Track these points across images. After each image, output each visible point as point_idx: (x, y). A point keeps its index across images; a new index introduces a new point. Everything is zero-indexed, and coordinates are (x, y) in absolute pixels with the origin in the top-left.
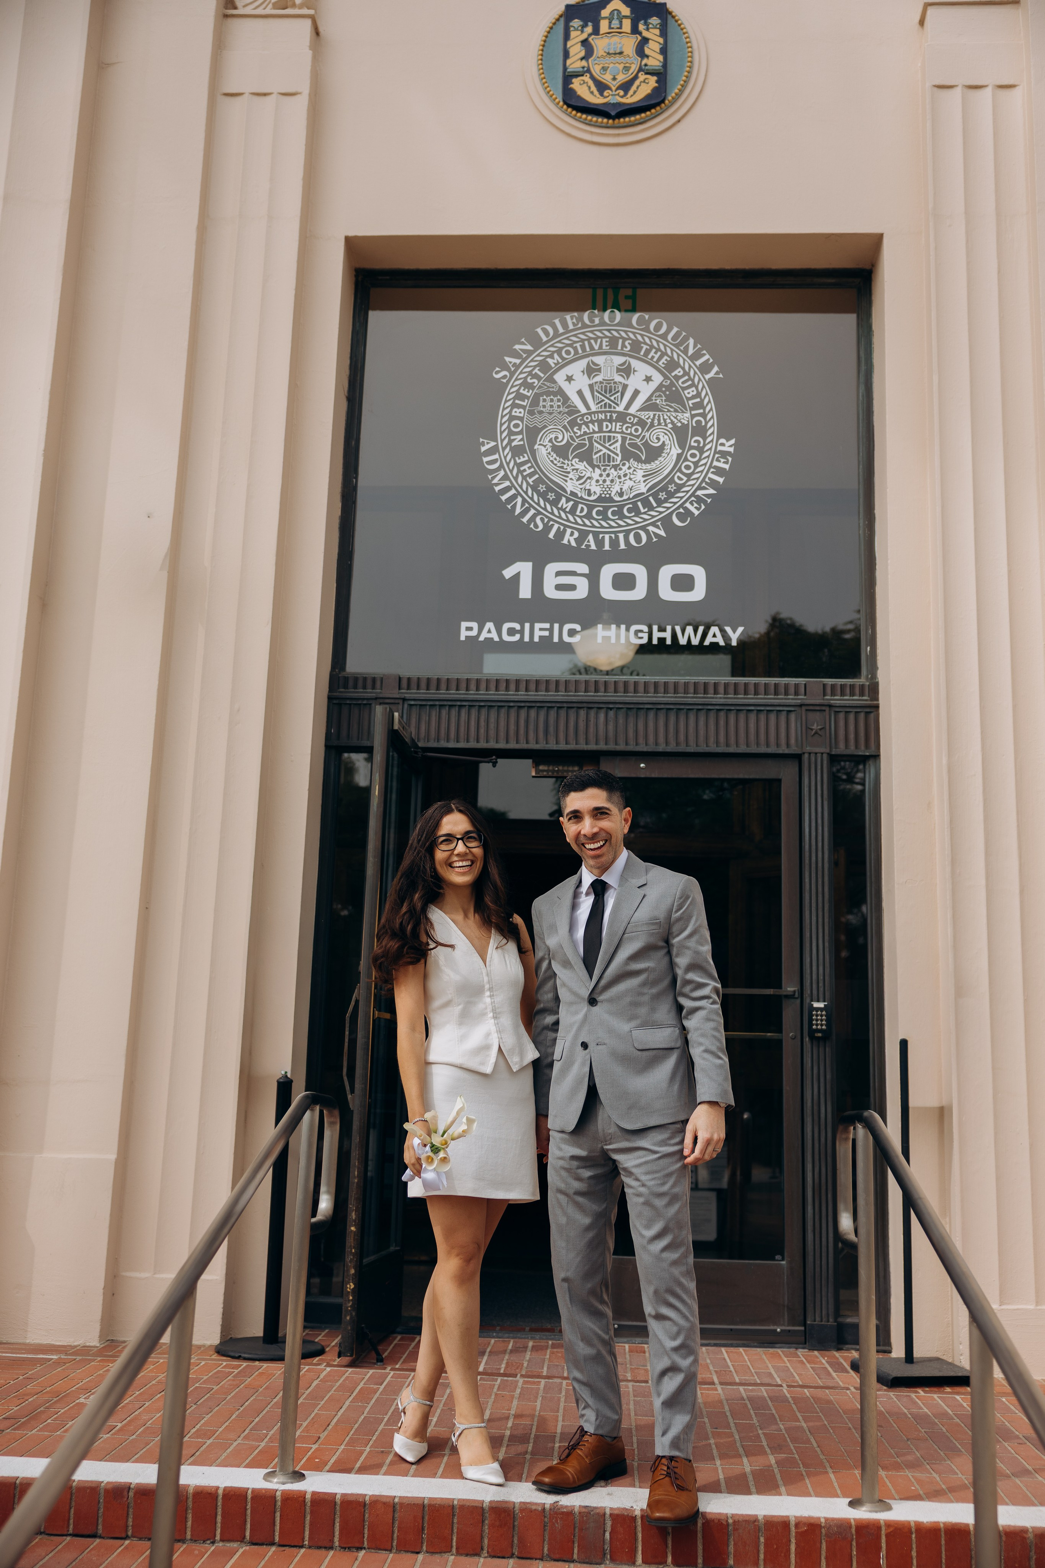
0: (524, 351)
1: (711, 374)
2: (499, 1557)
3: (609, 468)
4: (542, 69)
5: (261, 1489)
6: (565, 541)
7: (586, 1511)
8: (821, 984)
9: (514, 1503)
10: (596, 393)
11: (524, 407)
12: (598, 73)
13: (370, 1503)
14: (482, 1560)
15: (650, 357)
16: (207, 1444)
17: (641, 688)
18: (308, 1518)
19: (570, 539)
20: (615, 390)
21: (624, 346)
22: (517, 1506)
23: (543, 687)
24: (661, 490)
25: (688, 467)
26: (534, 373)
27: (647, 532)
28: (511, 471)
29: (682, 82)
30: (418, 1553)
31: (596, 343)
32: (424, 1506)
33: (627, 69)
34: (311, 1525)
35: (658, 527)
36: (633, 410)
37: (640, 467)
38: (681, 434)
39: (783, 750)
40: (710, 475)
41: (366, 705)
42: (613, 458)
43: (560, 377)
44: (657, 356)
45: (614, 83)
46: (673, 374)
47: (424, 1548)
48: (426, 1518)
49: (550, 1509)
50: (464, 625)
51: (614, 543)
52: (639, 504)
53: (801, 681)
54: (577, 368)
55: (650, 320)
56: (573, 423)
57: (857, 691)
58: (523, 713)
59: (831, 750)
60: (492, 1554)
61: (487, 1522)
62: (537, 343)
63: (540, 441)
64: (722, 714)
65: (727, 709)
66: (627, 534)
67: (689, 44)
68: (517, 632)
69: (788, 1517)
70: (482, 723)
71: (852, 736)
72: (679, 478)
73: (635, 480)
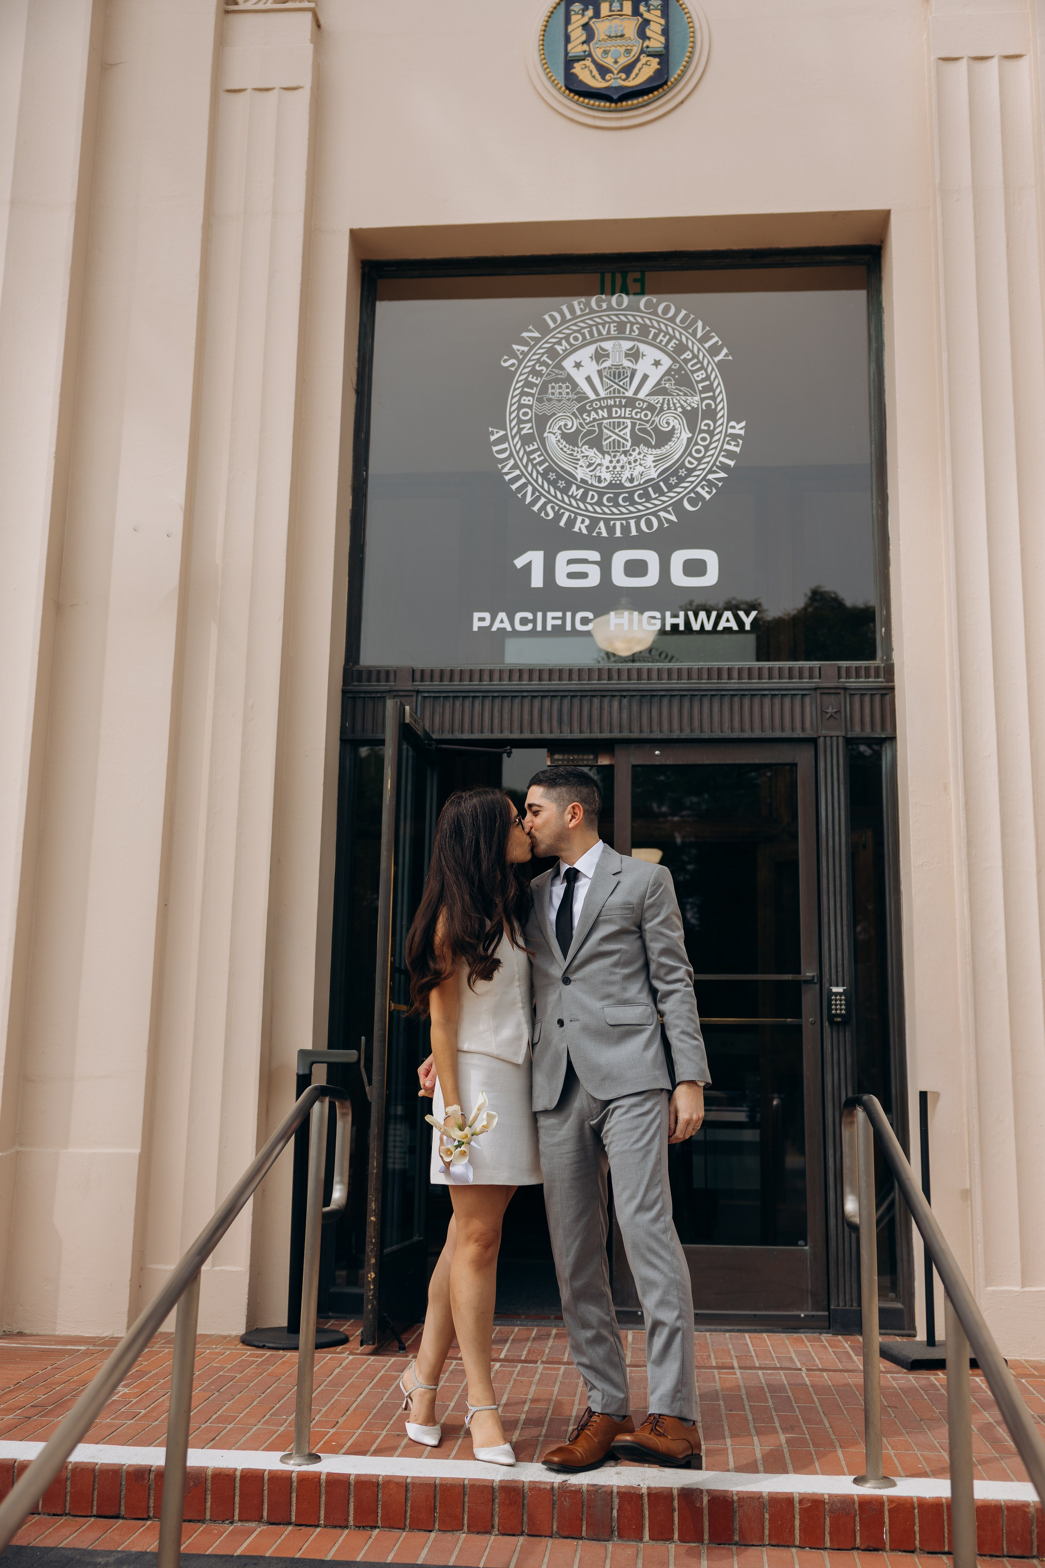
0: (532, 338)
1: (721, 357)
2: (509, 1535)
3: (619, 454)
4: (543, 54)
5: (278, 1471)
6: (576, 529)
7: (594, 1489)
8: (840, 969)
9: (524, 1482)
10: (605, 379)
11: (533, 395)
12: (600, 56)
13: (384, 1484)
14: (493, 1538)
15: (658, 341)
16: (227, 1429)
17: (655, 675)
18: (323, 1498)
19: (581, 526)
20: (624, 375)
21: (632, 330)
22: (526, 1485)
23: (556, 676)
24: (672, 475)
25: (698, 451)
26: (542, 360)
27: (658, 518)
28: (521, 460)
29: (684, 63)
30: (430, 1531)
31: (604, 328)
32: (435, 1486)
33: (628, 51)
34: (326, 1505)
35: (669, 512)
36: (642, 395)
37: (650, 452)
38: (691, 417)
39: (798, 734)
40: (721, 459)
41: (380, 698)
42: (623, 444)
43: (568, 364)
44: (665, 340)
45: (616, 66)
46: (682, 357)
47: (437, 1527)
48: (438, 1497)
49: (559, 1488)
50: (477, 615)
51: (626, 529)
52: (650, 489)
53: (816, 664)
54: (585, 354)
55: (658, 304)
57: (872, 673)
58: (537, 703)
59: (846, 733)
60: (503, 1532)
61: (497, 1501)
62: (545, 330)
63: (549, 428)
64: (736, 699)
65: (741, 694)
66: (638, 519)
67: (691, 25)
68: (529, 621)
69: (792, 1493)
70: (496, 714)
71: (867, 719)
72: (690, 463)
73: (645, 465)
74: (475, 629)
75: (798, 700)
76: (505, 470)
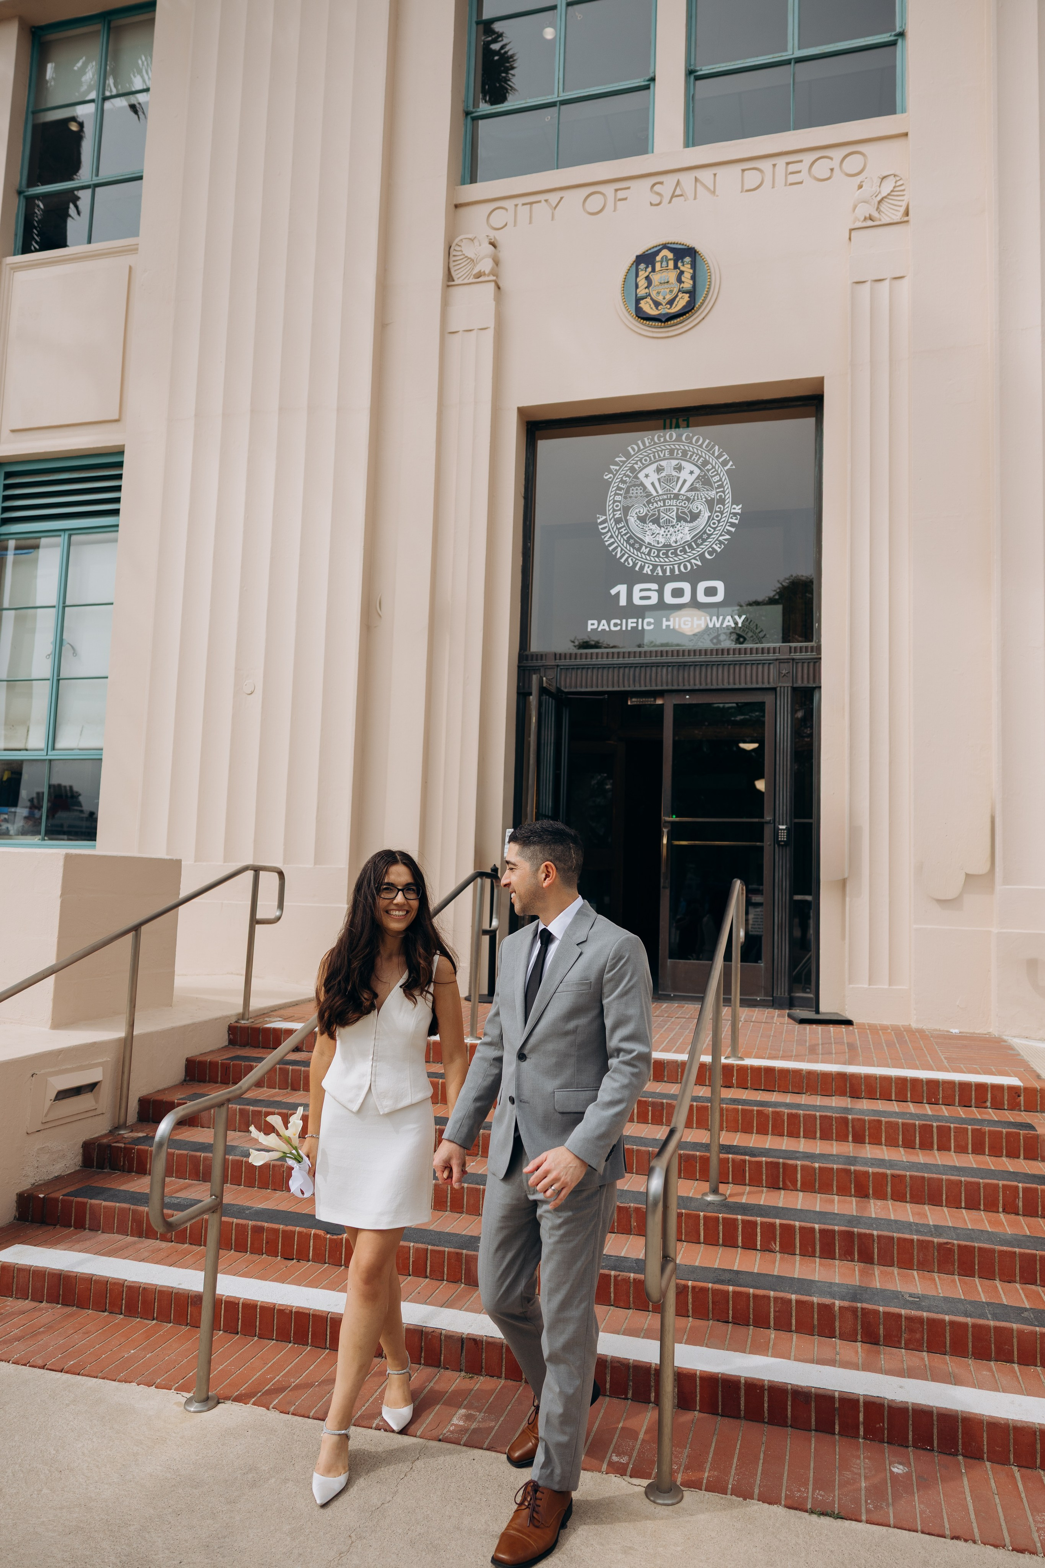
0: (621, 461)
1: (728, 467)
3: (669, 527)
4: (624, 296)
6: (645, 572)
10: (662, 483)
11: (621, 495)
12: (655, 296)
15: (693, 459)
19: (647, 570)
20: (673, 480)
21: (677, 454)
24: (699, 538)
25: (714, 524)
26: (627, 474)
27: (691, 563)
28: (615, 533)
29: (704, 295)
31: (663, 452)
33: (671, 292)
35: (697, 560)
36: (682, 492)
37: (687, 525)
38: (710, 504)
39: (766, 685)
40: (727, 527)
41: (532, 670)
42: (672, 521)
43: (641, 476)
44: (697, 458)
45: (664, 301)
46: (706, 468)
50: (590, 622)
51: (672, 571)
52: (686, 547)
53: (777, 645)
54: (651, 469)
55: (693, 437)
57: (809, 650)
59: (793, 685)
62: (628, 456)
63: (631, 514)
65: (732, 663)
66: (679, 564)
67: (708, 269)
68: (619, 625)
70: (600, 677)
71: (805, 676)
72: (709, 530)
73: (684, 533)
75: (766, 666)
76: (606, 539)
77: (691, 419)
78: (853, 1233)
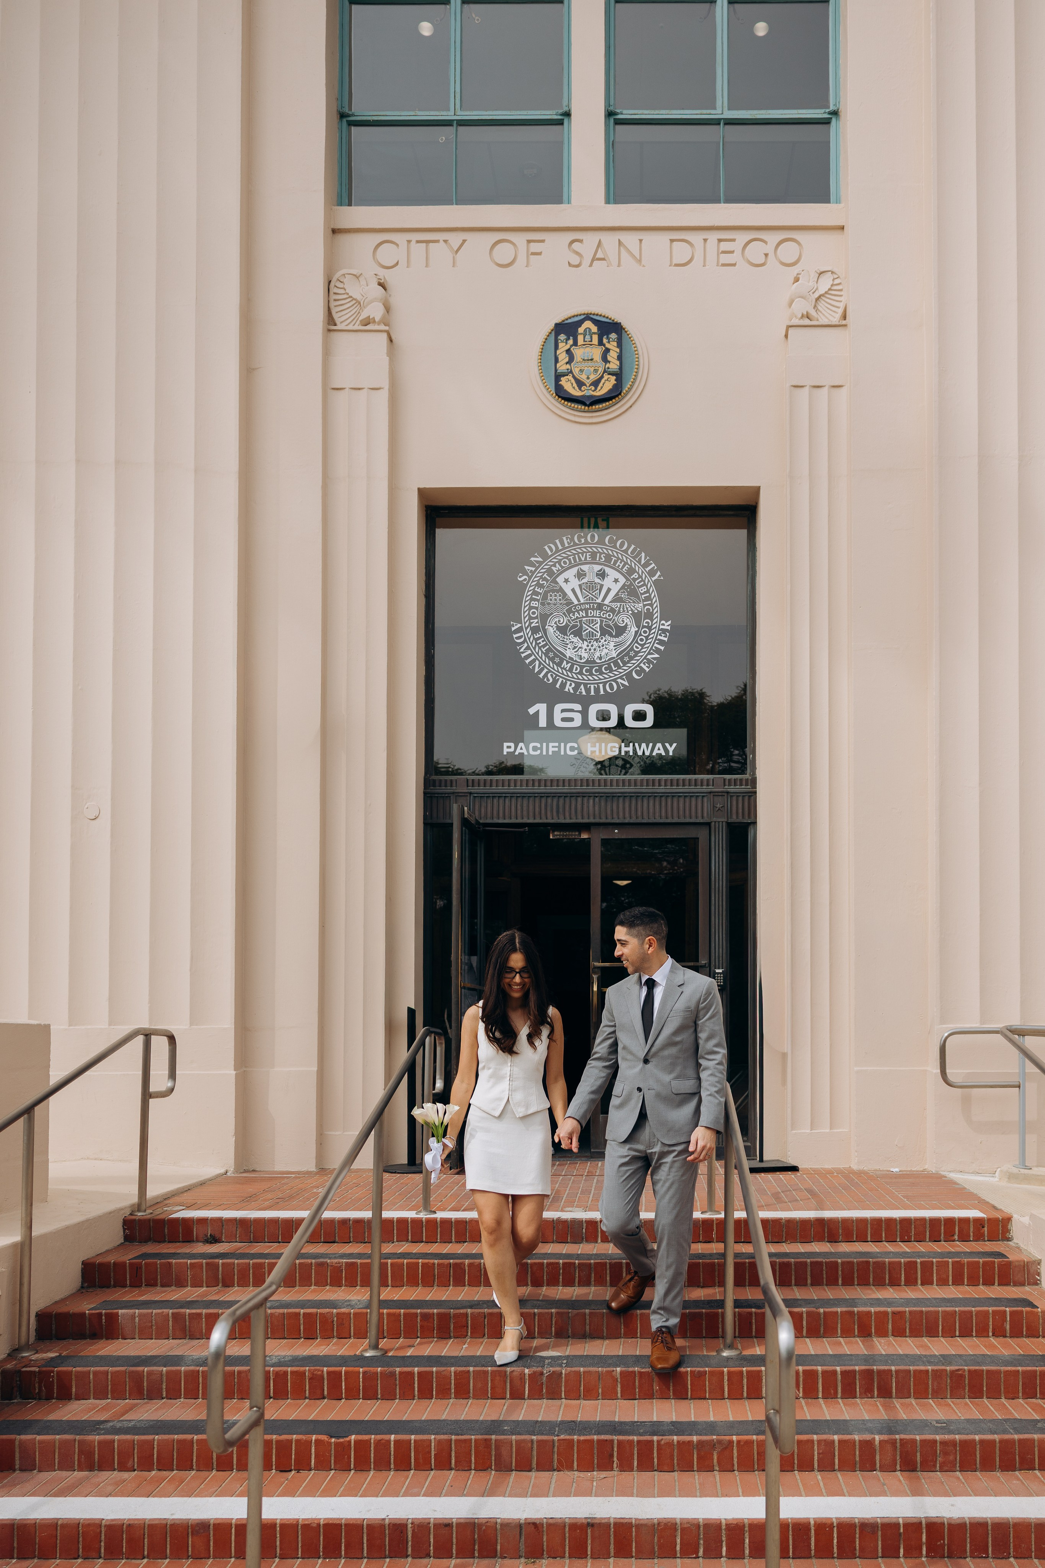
0: (537, 561)
1: (656, 577)
3: (592, 641)
4: (541, 368)
6: (566, 690)
8: (721, 959)
10: (583, 591)
11: (538, 600)
12: (578, 374)
15: (617, 565)
17: (615, 783)
19: (569, 688)
20: (595, 588)
21: (600, 558)
23: (555, 783)
24: (625, 655)
25: (642, 640)
26: (543, 576)
27: (617, 683)
28: (531, 644)
29: (632, 380)
31: (583, 556)
33: (596, 371)
35: (624, 679)
36: (607, 602)
37: (612, 640)
38: (637, 617)
39: (700, 820)
40: (656, 645)
41: (446, 797)
42: (595, 634)
43: (560, 580)
44: (621, 565)
45: (588, 381)
46: (632, 577)
50: (506, 745)
51: (597, 690)
52: (612, 664)
53: (711, 777)
54: (571, 573)
56: (569, 611)
57: (744, 783)
58: (543, 800)
59: (728, 820)
62: (545, 556)
63: (549, 623)
64: (663, 799)
65: (666, 795)
66: (605, 684)
68: (539, 749)
70: (519, 807)
71: (741, 811)
72: (636, 647)
73: (609, 649)
74: (505, 753)
75: (700, 799)
77: (611, 519)
78: (873, 1370)
